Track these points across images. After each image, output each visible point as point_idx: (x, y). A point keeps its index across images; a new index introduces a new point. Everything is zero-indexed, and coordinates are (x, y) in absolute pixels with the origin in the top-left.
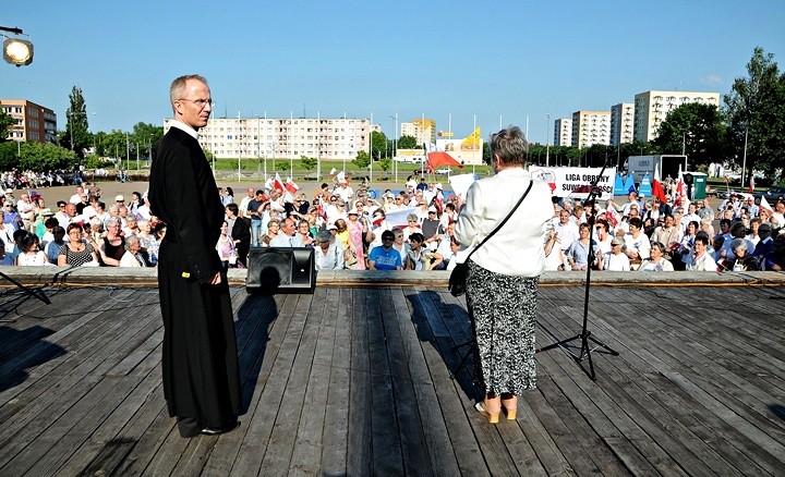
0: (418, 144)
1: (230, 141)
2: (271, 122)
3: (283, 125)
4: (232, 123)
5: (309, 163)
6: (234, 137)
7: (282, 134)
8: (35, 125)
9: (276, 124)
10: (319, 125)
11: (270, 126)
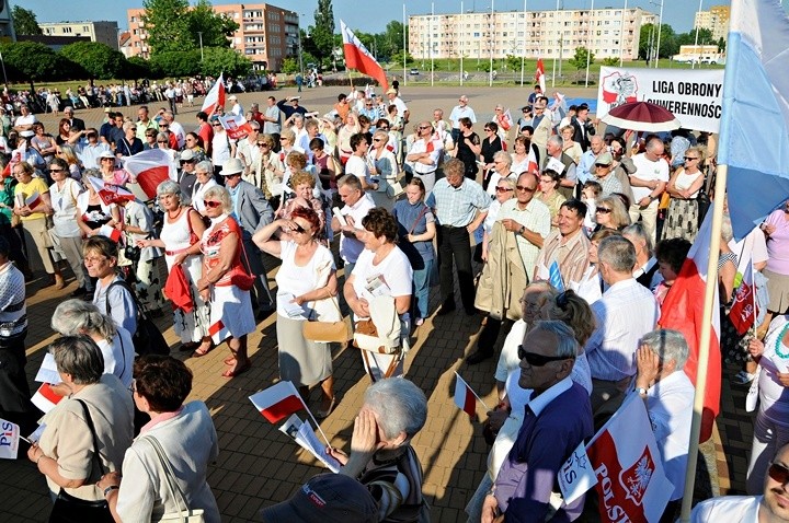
0: (714, 38)
1: (477, 39)
2: (522, 16)
3: (537, 19)
4: (480, 18)
5: (515, 63)
6: (481, 34)
7: (535, 29)
8: (276, 29)
9: (528, 18)
10: (578, 18)
11: (521, 20)
